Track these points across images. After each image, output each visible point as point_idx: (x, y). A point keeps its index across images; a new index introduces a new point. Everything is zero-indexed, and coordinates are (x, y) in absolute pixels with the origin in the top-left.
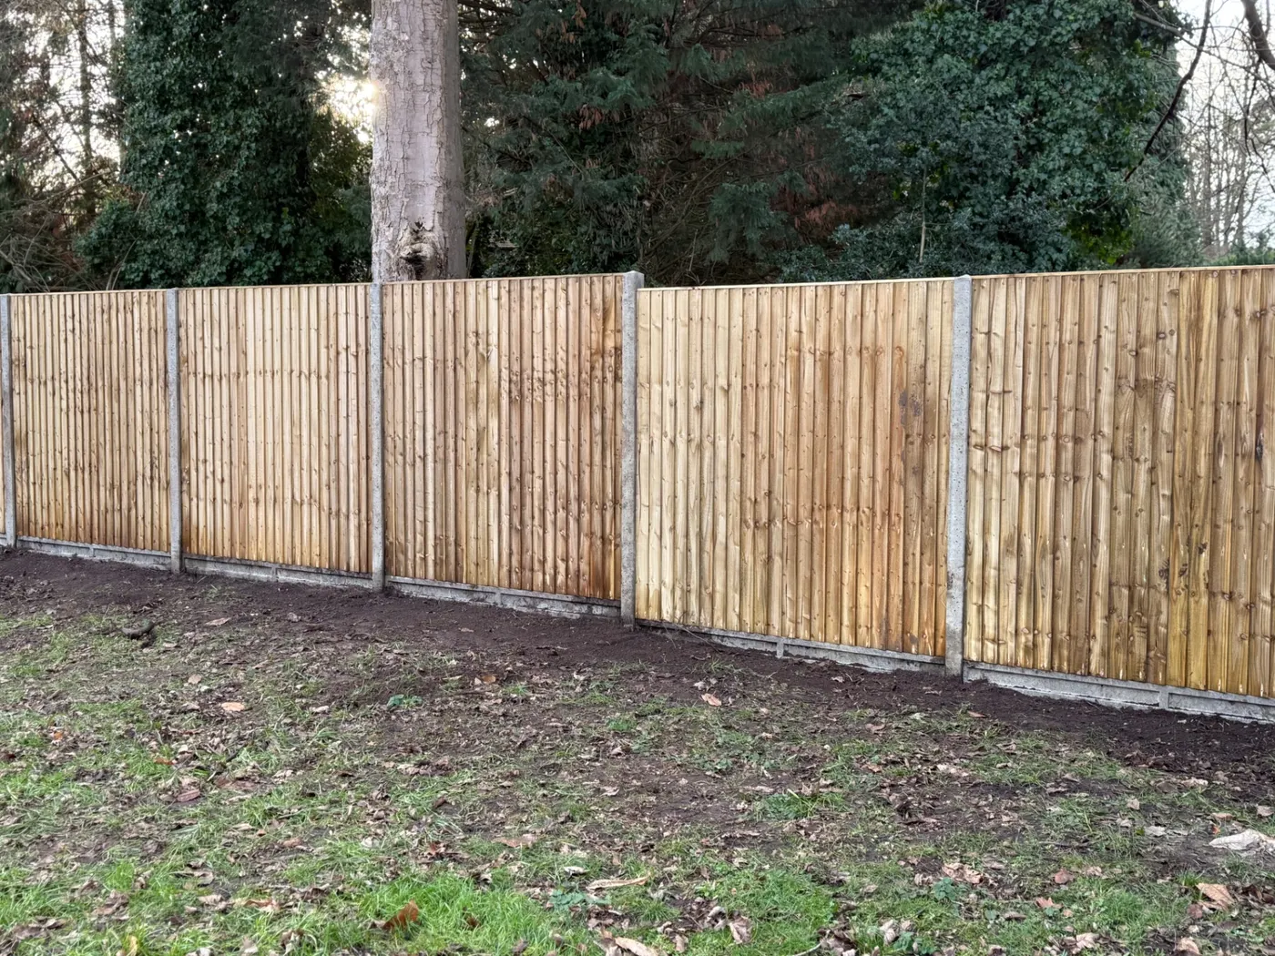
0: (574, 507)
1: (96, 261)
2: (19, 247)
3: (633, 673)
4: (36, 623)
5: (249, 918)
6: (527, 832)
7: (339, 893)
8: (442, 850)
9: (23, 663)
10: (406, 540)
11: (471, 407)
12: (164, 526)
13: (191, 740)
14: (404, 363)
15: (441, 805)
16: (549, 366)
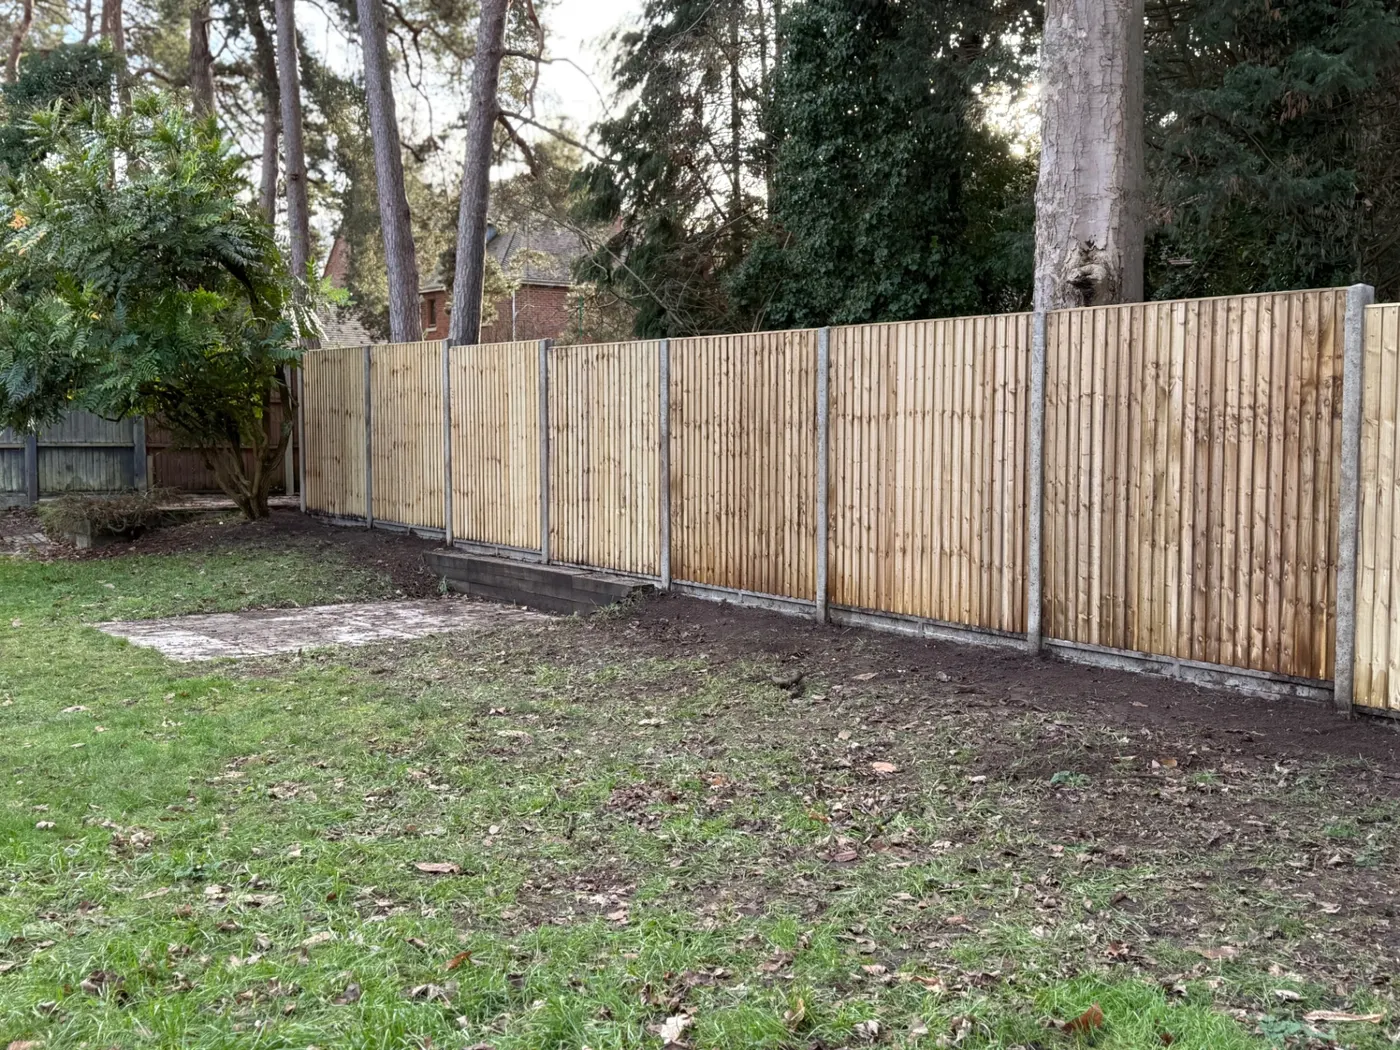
0: (1274, 568)
1: (744, 302)
2: (673, 291)
3: (1352, 770)
4: (691, 667)
5: (915, 995)
6: (1227, 944)
7: (1011, 982)
8: (1126, 951)
9: (680, 705)
10: (1067, 599)
11: (1147, 449)
12: (810, 574)
13: (845, 798)
14: (1069, 400)
15: (1120, 901)
16: (1247, 400)
